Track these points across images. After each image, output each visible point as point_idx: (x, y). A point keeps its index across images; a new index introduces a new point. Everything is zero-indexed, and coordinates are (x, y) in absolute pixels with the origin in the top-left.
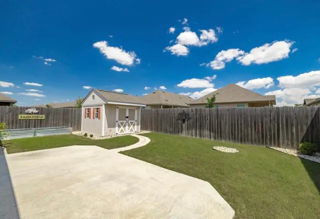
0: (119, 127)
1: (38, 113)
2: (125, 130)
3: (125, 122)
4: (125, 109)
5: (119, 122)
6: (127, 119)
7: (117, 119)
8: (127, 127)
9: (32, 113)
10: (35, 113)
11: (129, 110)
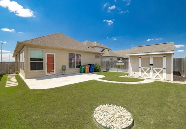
0: (142, 71)
1: (122, 63)
2: (149, 76)
3: (149, 68)
4: (149, 58)
5: (142, 68)
6: (151, 66)
7: (140, 65)
8: (151, 73)
9: (120, 63)
10: (121, 63)
11: (153, 58)
